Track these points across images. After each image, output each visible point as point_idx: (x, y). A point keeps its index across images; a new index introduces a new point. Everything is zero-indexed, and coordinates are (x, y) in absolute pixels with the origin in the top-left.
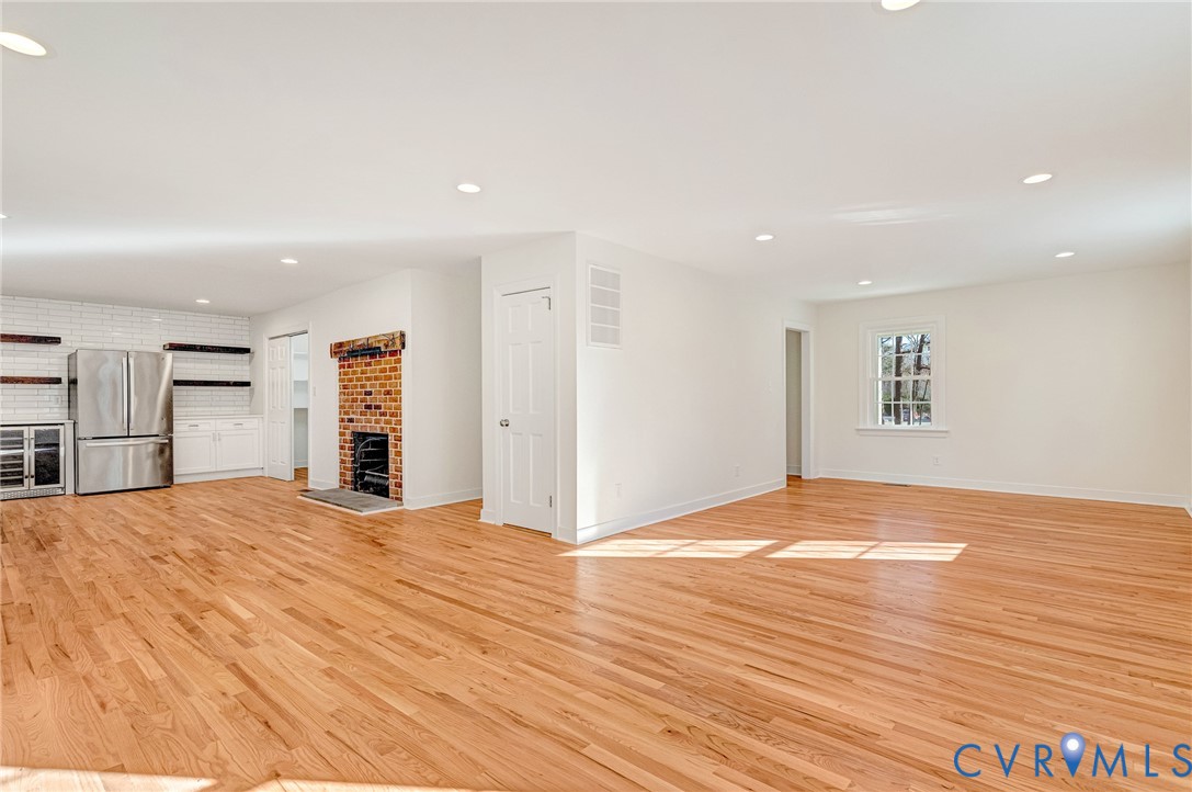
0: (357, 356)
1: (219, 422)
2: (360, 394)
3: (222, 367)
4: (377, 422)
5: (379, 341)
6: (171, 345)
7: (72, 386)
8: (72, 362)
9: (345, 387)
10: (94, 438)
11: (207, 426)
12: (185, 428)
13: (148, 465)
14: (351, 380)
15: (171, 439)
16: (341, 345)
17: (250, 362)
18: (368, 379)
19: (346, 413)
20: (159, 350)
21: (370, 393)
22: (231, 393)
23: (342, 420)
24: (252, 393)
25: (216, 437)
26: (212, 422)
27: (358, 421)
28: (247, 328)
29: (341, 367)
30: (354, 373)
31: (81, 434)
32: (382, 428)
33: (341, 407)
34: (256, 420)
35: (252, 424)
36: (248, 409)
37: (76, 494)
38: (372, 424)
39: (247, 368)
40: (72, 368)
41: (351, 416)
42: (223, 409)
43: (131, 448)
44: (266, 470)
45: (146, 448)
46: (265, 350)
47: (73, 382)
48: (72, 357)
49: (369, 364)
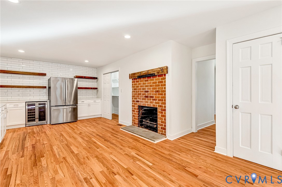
0: (141, 78)
1: (90, 100)
2: (143, 92)
3: (90, 83)
4: (151, 102)
5: (154, 71)
6: (76, 76)
7: (49, 89)
8: (49, 81)
9: (135, 89)
10: (55, 106)
11: (86, 102)
12: (81, 102)
13: (69, 115)
14: (138, 87)
15: (77, 106)
16: (134, 74)
17: (97, 82)
18: (147, 86)
19: (135, 99)
20: (73, 78)
21: (148, 92)
22: (91, 91)
23: (133, 101)
24: (97, 91)
25: (89, 105)
26: (88, 100)
27: (141, 102)
28: (96, 72)
29: (133, 82)
30: (140, 84)
31: (52, 105)
32: (154, 105)
33: (133, 96)
34: (99, 100)
35: (98, 101)
36: (96, 96)
37: (50, 124)
38: (149, 103)
39: (96, 84)
40: (49, 83)
41: (138, 100)
42: (89, 96)
43: (65, 109)
44: (102, 115)
45: (69, 109)
46: (102, 78)
47: (50, 88)
48: (49, 80)
49: (147, 81)
